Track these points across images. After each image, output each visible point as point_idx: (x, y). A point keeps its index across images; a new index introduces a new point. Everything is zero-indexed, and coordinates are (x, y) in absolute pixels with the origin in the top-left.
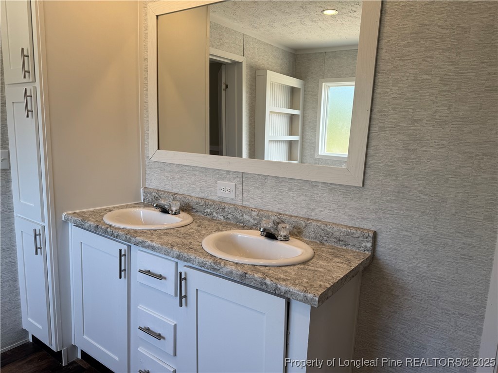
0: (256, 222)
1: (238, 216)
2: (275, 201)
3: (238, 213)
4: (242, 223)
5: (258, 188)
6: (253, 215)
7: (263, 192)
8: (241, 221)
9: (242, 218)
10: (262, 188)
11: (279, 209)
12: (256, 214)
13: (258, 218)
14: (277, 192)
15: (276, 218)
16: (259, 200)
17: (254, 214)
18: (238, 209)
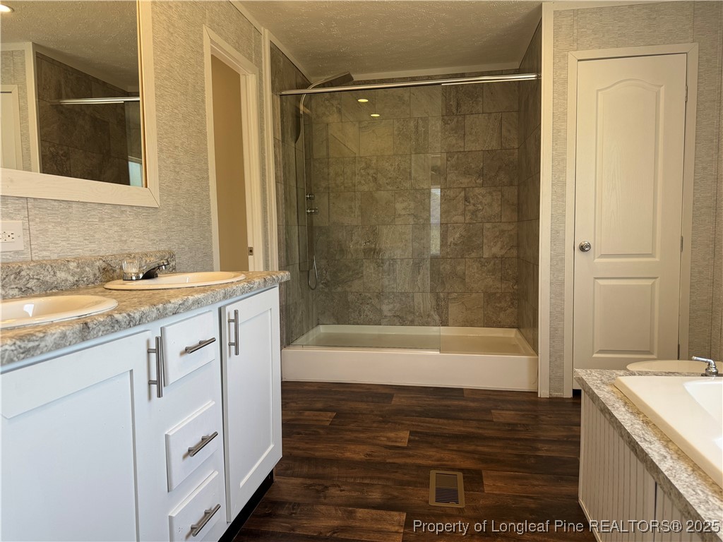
0: (76, 278)
1: (48, 278)
2: (85, 240)
3: (46, 273)
4: (56, 287)
5: (60, 223)
6: (71, 267)
7: (68, 229)
8: (54, 285)
9: (54, 278)
10: (66, 223)
11: (91, 251)
12: (75, 264)
13: (79, 270)
14: (87, 226)
15: (101, 262)
16: (64, 243)
17: (72, 265)
18: (46, 265)
